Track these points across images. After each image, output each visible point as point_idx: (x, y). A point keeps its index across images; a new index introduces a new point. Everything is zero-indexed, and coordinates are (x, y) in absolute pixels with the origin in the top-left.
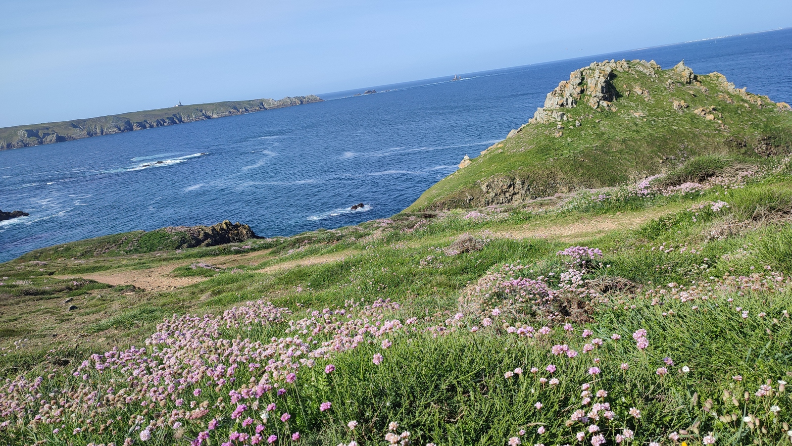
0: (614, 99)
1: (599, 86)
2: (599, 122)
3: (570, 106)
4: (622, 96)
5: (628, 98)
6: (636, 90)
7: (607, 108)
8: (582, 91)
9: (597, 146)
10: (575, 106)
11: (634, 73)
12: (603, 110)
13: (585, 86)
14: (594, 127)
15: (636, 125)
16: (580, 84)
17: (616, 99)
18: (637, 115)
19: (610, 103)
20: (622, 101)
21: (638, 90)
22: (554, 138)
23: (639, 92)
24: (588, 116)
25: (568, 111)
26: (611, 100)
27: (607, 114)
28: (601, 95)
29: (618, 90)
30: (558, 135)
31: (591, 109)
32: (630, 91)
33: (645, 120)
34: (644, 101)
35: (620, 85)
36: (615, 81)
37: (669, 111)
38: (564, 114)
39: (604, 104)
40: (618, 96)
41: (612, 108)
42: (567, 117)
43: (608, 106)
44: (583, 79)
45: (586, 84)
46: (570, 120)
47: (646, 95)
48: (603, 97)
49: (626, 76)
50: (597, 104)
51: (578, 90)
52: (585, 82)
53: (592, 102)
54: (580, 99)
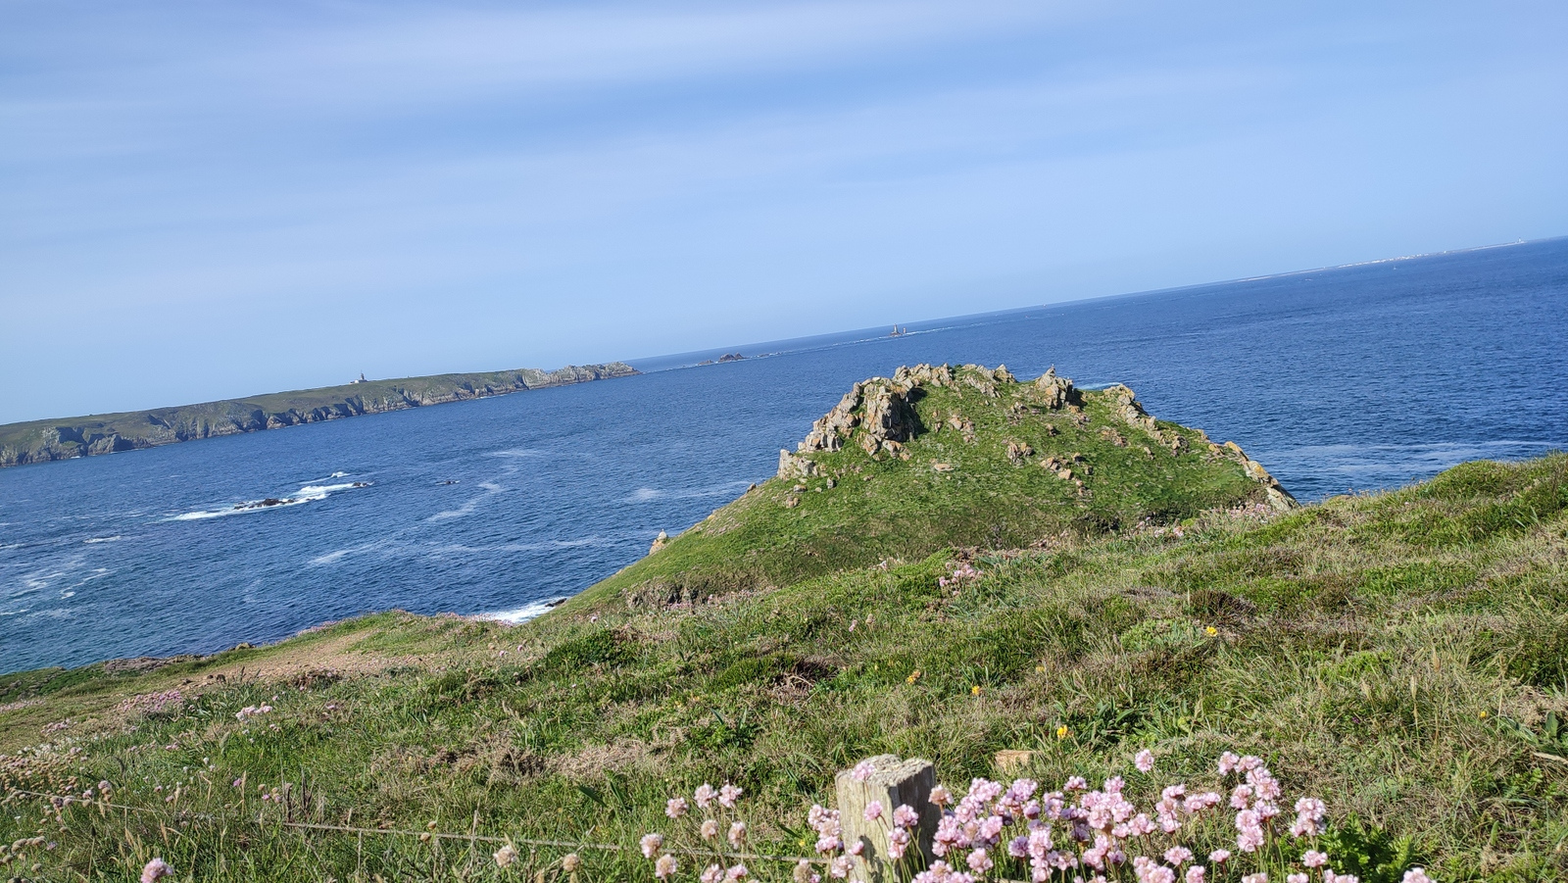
0: (911, 437)
1: (880, 415)
2: (868, 480)
3: (830, 449)
4: (927, 431)
5: (936, 436)
6: (951, 421)
7: (892, 455)
8: (856, 423)
9: (842, 527)
10: (839, 449)
11: (958, 389)
12: (885, 457)
13: (861, 413)
14: (857, 489)
15: (930, 486)
16: (853, 409)
17: (915, 437)
18: (938, 467)
19: (898, 445)
20: (926, 441)
21: (955, 422)
22: (783, 509)
23: (958, 426)
24: (854, 467)
25: (824, 459)
26: (903, 439)
27: (888, 465)
28: (884, 431)
29: (922, 420)
30: (790, 503)
31: (865, 455)
32: (942, 422)
33: (948, 478)
34: (963, 441)
35: (928, 411)
36: (920, 403)
37: (999, 461)
38: (813, 464)
39: (888, 445)
40: (921, 430)
41: (901, 455)
42: (818, 469)
43: (895, 449)
44: (861, 400)
45: (864, 411)
46: (823, 475)
47: (969, 430)
48: (886, 434)
49: (942, 395)
50: (875, 447)
51: (849, 420)
52: (862, 406)
53: (868, 444)
54: (851, 436)
